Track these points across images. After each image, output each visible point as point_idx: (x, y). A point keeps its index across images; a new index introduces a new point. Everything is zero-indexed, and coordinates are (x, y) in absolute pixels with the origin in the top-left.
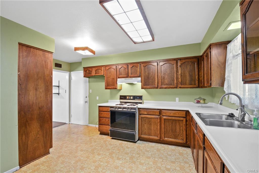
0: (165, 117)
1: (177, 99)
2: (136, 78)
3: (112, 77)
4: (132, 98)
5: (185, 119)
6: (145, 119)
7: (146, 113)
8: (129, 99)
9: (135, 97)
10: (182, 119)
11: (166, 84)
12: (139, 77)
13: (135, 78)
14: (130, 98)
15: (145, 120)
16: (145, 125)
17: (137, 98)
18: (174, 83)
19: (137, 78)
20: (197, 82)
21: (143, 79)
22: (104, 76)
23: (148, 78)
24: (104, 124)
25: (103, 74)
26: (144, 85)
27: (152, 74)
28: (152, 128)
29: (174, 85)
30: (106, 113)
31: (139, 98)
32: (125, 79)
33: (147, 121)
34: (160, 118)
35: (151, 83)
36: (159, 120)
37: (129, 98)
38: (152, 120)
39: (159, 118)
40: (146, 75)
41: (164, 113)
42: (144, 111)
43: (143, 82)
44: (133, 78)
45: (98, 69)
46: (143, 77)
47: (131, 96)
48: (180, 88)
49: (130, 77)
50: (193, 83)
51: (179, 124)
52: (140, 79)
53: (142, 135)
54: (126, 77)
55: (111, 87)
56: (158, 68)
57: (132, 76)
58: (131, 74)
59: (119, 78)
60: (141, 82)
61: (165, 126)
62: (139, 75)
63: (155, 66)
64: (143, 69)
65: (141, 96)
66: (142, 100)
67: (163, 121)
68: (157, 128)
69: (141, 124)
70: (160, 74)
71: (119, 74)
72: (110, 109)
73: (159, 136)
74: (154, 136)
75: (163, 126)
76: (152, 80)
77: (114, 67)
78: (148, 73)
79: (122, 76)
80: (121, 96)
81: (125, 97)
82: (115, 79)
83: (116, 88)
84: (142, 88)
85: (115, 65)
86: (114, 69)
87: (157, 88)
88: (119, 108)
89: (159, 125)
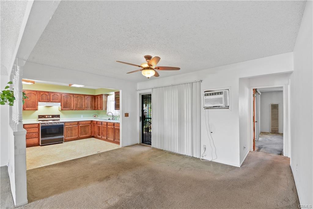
0: (81, 125)
3: (32, 100)
4: (51, 116)
5: (90, 125)
6: (68, 128)
7: (69, 124)
8: (48, 118)
9: (53, 116)
10: (89, 124)
11: (79, 108)
16: (69, 132)
17: (56, 116)
18: (83, 107)
19: (58, 103)
20: (94, 107)
23: (67, 103)
24: (30, 138)
26: (64, 108)
28: (73, 132)
30: (32, 129)
33: (69, 129)
34: (78, 126)
35: (68, 107)
36: (77, 127)
38: (73, 128)
40: (65, 102)
41: (80, 123)
43: (63, 106)
44: (54, 103)
46: (63, 103)
47: (49, 115)
48: (86, 110)
49: (52, 102)
50: (92, 108)
51: (88, 127)
52: (60, 104)
53: (67, 138)
54: (48, 102)
55: (30, 109)
56: (73, 98)
57: (53, 101)
58: (53, 100)
59: (40, 101)
60: (61, 106)
61: (81, 130)
62: (59, 101)
63: (71, 97)
64: (62, 98)
65: (59, 115)
66: (59, 117)
67: (80, 127)
68: (76, 132)
69: (66, 131)
70: (75, 102)
71: (40, 98)
72: (40, 125)
73: (77, 136)
74: (74, 136)
75: (80, 130)
76: (69, 105)
77: (35, 93)
78: (67, 101)
79: (42, 100)
80: (39, 116)
81: (43, 116)
82: (36, 102)
83: (37, 110)
84: (61, 110)
85: (36, 91)
86: (35, 95)
87: (72, 110)
88: (50, 123)
89: (77, 130)
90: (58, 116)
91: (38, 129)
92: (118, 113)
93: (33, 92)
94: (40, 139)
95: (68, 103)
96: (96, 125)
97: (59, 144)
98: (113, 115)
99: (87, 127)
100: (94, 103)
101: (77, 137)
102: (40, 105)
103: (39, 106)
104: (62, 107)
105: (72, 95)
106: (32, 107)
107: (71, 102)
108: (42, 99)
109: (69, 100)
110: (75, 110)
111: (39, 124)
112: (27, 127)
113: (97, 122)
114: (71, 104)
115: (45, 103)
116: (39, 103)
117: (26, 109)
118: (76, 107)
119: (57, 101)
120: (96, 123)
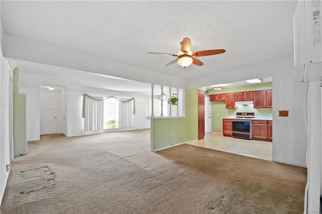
0: (270, 125)
3: (231, 101)
4: (246, 114)
6: (256, 126)
7: (257, 123)
8: (244, 115)
9: (248, 114)
16: (257, 130)
17: (250, 114)
24: (227, 129)
25: (224, 99)
26: (256, 106)
27: (262, 99)
28: (262, 132)
30: (228, 123)
33: (258, 127)
34: (268, 126)
35: (261, 104)
38: (262, 127)
40: (257, 99)
41: (270, 123)
43: (255, 104)
44: (247, 101)
45: (220, 96)
46: (255, 101)
47: (245, 113)
49: (245, 101)
52: (252, 102)
53: (255, 136)
54: (242, 101)
55: (231, 107)
56: (266, 95)
58: (246, 99)
59: (236, 101)
63: (264, 94)
64: (255, 96)
68: (265, 132)
70: (268, 99)
71: (236, 98)
73: (267, 136)
74: (263, 136)
76: (262, 102)
79: (238, 100)
80: (237, 113)
81: (240, 114)
83: (234, 108)
84: (254, 108)
85: (234, 93)
86: (233, 96)
87: (265, 108)
88: (238, 120)
89: (267, 130)
90: (253, 114)
91: (231, 124)
94: (232, 131)
95: (260, 100)
97: (245, 140)
101: (266, 138)
102: (237, 104)
103: (235, 105)
107: (264, 99)
108: (238, 98)
109: (262, 97)
110: (268, 108)
111: (231, 119)
114: (264, 102)
115: (240, 102)
117: (228, 107)
119: (250, 99)
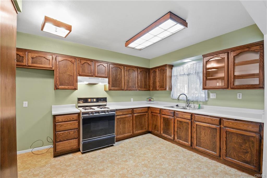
0: (135, 115)
1: (132, 99)
2: (103, 78)
3: (68, 73)
4: (95, 100)
5: (147, 113)
7: (121, 114)
8: (91, 102)
9: (98, 100)
10: (145, 113)
11: (130, 87)
12: (106, 77)
13: (101, 78)
14: (93, 101)
15: (121, 120)
16: (120, 125)
17: (101, 100)
18: (135, 86)
19: (105, 79)
20: (148, 86)
21: (111, 80)
22: (53, 69)
24: (65, 139)
25: (51, 67)
26: (112, 87)
27: (119, 76)
28: (126, 126)
29: (136, 88)
30: (69, 123)
31: (103, 100)
32: (89, 78)
34: (133, 116)
35: (118, 85)
36: (131, 118)
37: (91, 100)
38: (126, 119)
39: (131, 116)
40: (114, 77)
41: (135, 111)
42: (120, 112)
43: (111, 83)
44: (100, 78)
45: (39, 57)
46: (111, 78)
47: (93, 98)
48: (139, 90)
49: (96, 77)
50: (146, 87)
52: (107, 79)
54: (92, 76)
55: (67, 87)
56: (124, 72)
57: (99, 75)
58: (98, 73)
59: (80, 75)
60: (109, 83)
61: (136, 122)
62: (106, 76)
63: (121, 70)
64: (111, 70)
65: (106, 98)
66: (106, 102)
67: (134, 118)
68: (130, 126)
69: (117, 125)
70: (126, 78)
71: (81, 70)
72: (81, 115)
73: (132, 132)
74: (128, 133)
75: (134, 122)
76: (119, 82)
77: (73, 60)
78: (116, 75)
79: (84, 74)
80: (79, 99)
81: (85, 100)
82: (74, 76)
83: (76, 89)
84: (109, 90)
85: (75, 58)
86: (73, 63)
87: (123, 90)
88: (96, 113)
89: (131, 122)
90: (105, 100)
91: (77, 124)
92: (204, 96)
93: (70, 59)
94: (81, 141)
95: (117, 78)
96: (159, 115)
98: (188, 99)
99: (143, 118)
100: (148, 80)
101: (131, 134)
102: (81, 81)
103: (78, 83)
104: (110, 86)
105: (123, 67)
106: (68, 84)
107: (122, 77)
108: (83, 70)
109: (119, 74)
110: (126, 90)
111: (79, 114)
112: (61, 120)
113: (161, 110)
114: (121, 80)
116: (79, 78)
117: (60, 87)
118: (127, 85)
119: (104, 76)
120: (158, 112)
